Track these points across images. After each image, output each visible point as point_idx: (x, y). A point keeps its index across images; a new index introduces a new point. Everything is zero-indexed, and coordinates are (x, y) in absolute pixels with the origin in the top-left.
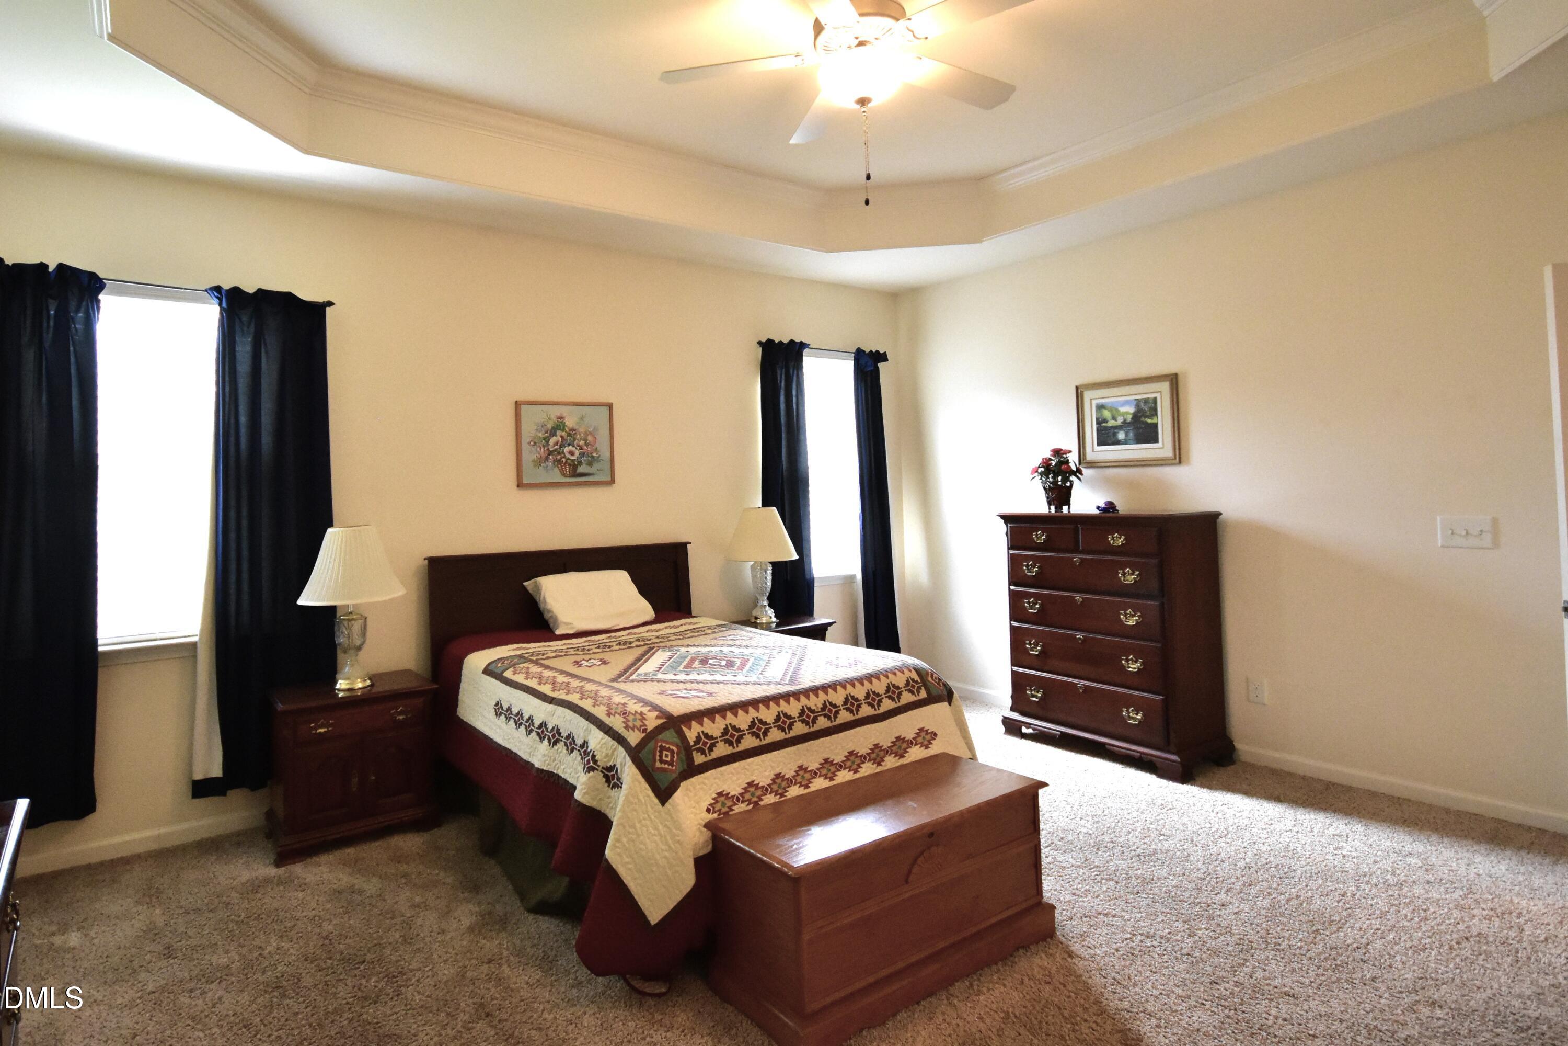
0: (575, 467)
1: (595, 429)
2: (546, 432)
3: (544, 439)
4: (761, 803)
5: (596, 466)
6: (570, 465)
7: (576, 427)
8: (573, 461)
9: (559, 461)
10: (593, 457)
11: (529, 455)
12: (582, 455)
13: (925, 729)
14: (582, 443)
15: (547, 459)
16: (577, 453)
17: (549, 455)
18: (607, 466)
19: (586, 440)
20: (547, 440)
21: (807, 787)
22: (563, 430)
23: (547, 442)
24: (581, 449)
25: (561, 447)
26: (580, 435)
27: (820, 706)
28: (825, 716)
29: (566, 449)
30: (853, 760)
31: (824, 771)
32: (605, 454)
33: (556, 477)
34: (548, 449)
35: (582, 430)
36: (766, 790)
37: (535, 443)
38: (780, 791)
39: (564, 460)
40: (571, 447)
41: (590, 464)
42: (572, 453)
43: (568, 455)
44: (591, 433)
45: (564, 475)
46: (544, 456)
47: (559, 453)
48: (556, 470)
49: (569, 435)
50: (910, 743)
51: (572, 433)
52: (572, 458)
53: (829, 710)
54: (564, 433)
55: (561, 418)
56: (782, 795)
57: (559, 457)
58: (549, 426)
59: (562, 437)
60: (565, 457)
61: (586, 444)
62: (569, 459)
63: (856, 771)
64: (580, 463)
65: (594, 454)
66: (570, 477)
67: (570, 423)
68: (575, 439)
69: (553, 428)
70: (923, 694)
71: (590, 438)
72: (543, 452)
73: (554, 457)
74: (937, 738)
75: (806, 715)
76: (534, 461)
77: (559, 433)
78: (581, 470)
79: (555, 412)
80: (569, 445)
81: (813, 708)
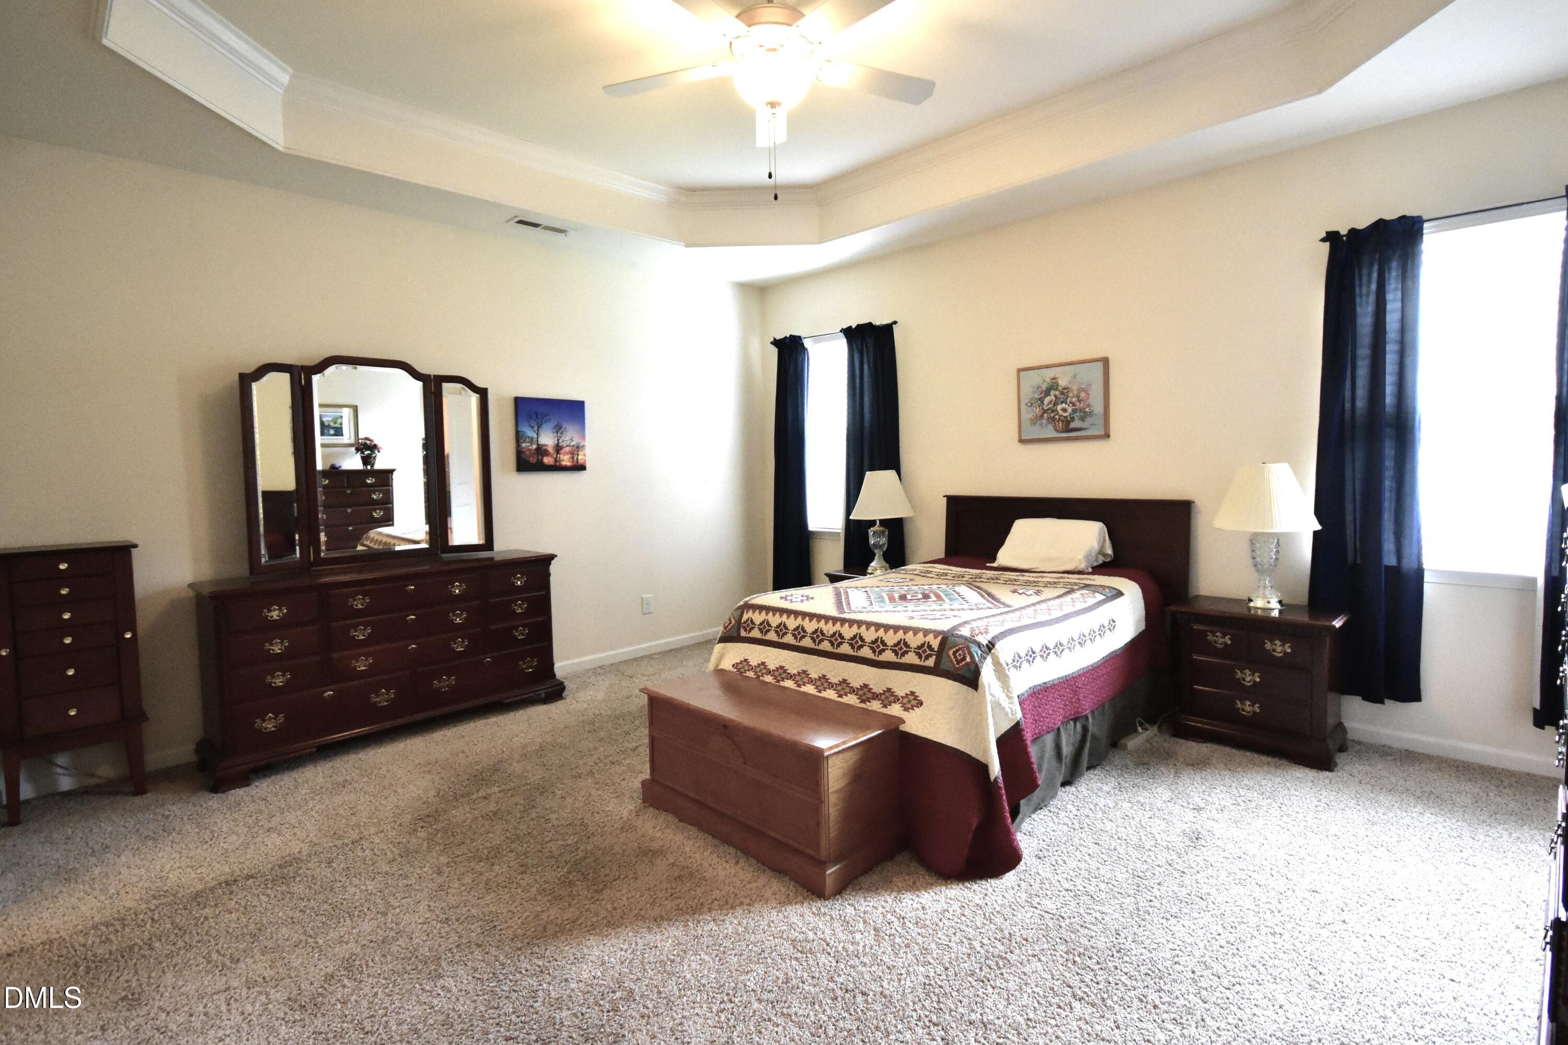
0: (1068, 423)
1: (1089, 385)
2: (1041, 393)
3: (1040, 399)
4: (761, 678)
5: (1089, 420)
6: (1063, 421)
7: (1069, 386)
8: (1066, 417)
9: (1053, 419)
10: (1086, 412)
11: (1028, 415)
12: (1074, 411)
13: (916, 694)
14: (1074, 400)
15: (1042, 416)
16: (1070, 410)
17: (1044, 413)
18: (1101, 422)
19: (1078, 397)
20: (1041, 400)
21: (799, 686)
22: (1056, 390)
23: (1042, 402)
24: (1074, 405)
25: (1054, 405)
26: (1072, 392)
27: (831, 633)
28: (830, 642)
29: (1059, 407)
30: (844, 686)
31: (818, 683)
32: (1098, 407)
33: (1050, 432)
34: (1043, 409)
35: (1075, 388)
36: (769, 672)
37: (1032, 404)
38: (779, 678)
39: (1057, 417)
40: (1064, 405)
41: (1082, 419)
42: (1065, 410)
43: (1061, 412)
44: (1083, 390)
45: (1058, 431)
46: (1039, 414)
47: (1053, 411)
48: (1050, 426)
49: (1062, 393)
50: (897, 699)
51: (1065, 391)
52: (1065, 414)
53: (837, 639)
54: (1057, 393)
55: (1054, 379)
56: (778, 681)
57: (1052, 415)
58: (1044, 387)
59: (1055, 396)
60: (1058, 414)
61: (1079, 401)
62: (1062, 416)
63: (840, 696)
64: (1073, 419)
65: (1087, 410)
66: (1063, 432)
67: (1062, 383)
68: (1067, 397)
69: (1047, 388)
70: (931, 662)
71: (1083, 395)
72: (1038, 411)
73: (1047, 415)
74: (921, 708)
75: (818, 635)
76: (1031, 419)
77: (1052, 393)
78: (1073, 425)
79: (1049, 374)
80: (1062, 402)
81: (825, 632)
